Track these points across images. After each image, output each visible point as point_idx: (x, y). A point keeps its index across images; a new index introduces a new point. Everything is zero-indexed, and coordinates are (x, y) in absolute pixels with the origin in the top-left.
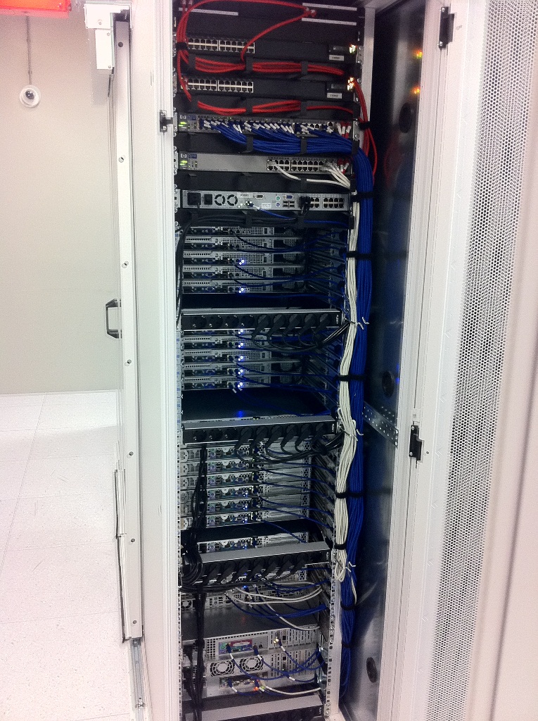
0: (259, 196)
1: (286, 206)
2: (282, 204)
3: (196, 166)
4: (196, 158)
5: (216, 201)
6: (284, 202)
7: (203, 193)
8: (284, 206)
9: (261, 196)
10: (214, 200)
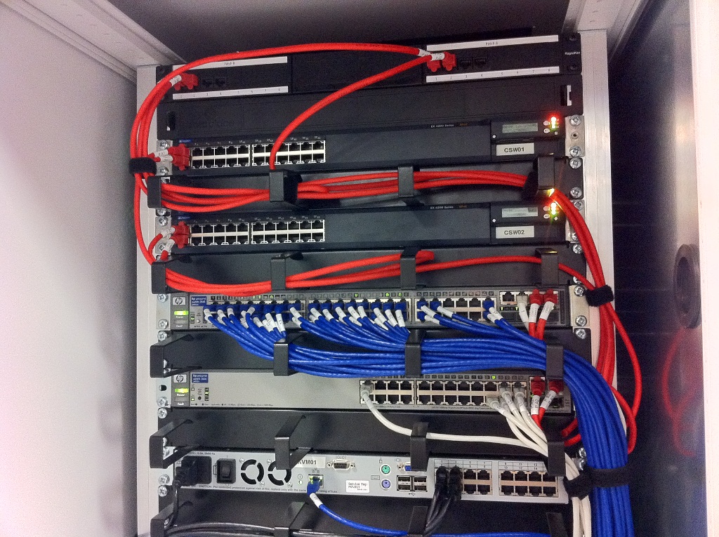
0: (338, 466)
1: (406, 488)
2: (394, 483)
3: (207, 398)
4: (207, 381)
5: (244, 476)
6: (400, 479)
7: (216, 456)
8: (400, 487)
9: (343, 466)
10: (239, 472)
